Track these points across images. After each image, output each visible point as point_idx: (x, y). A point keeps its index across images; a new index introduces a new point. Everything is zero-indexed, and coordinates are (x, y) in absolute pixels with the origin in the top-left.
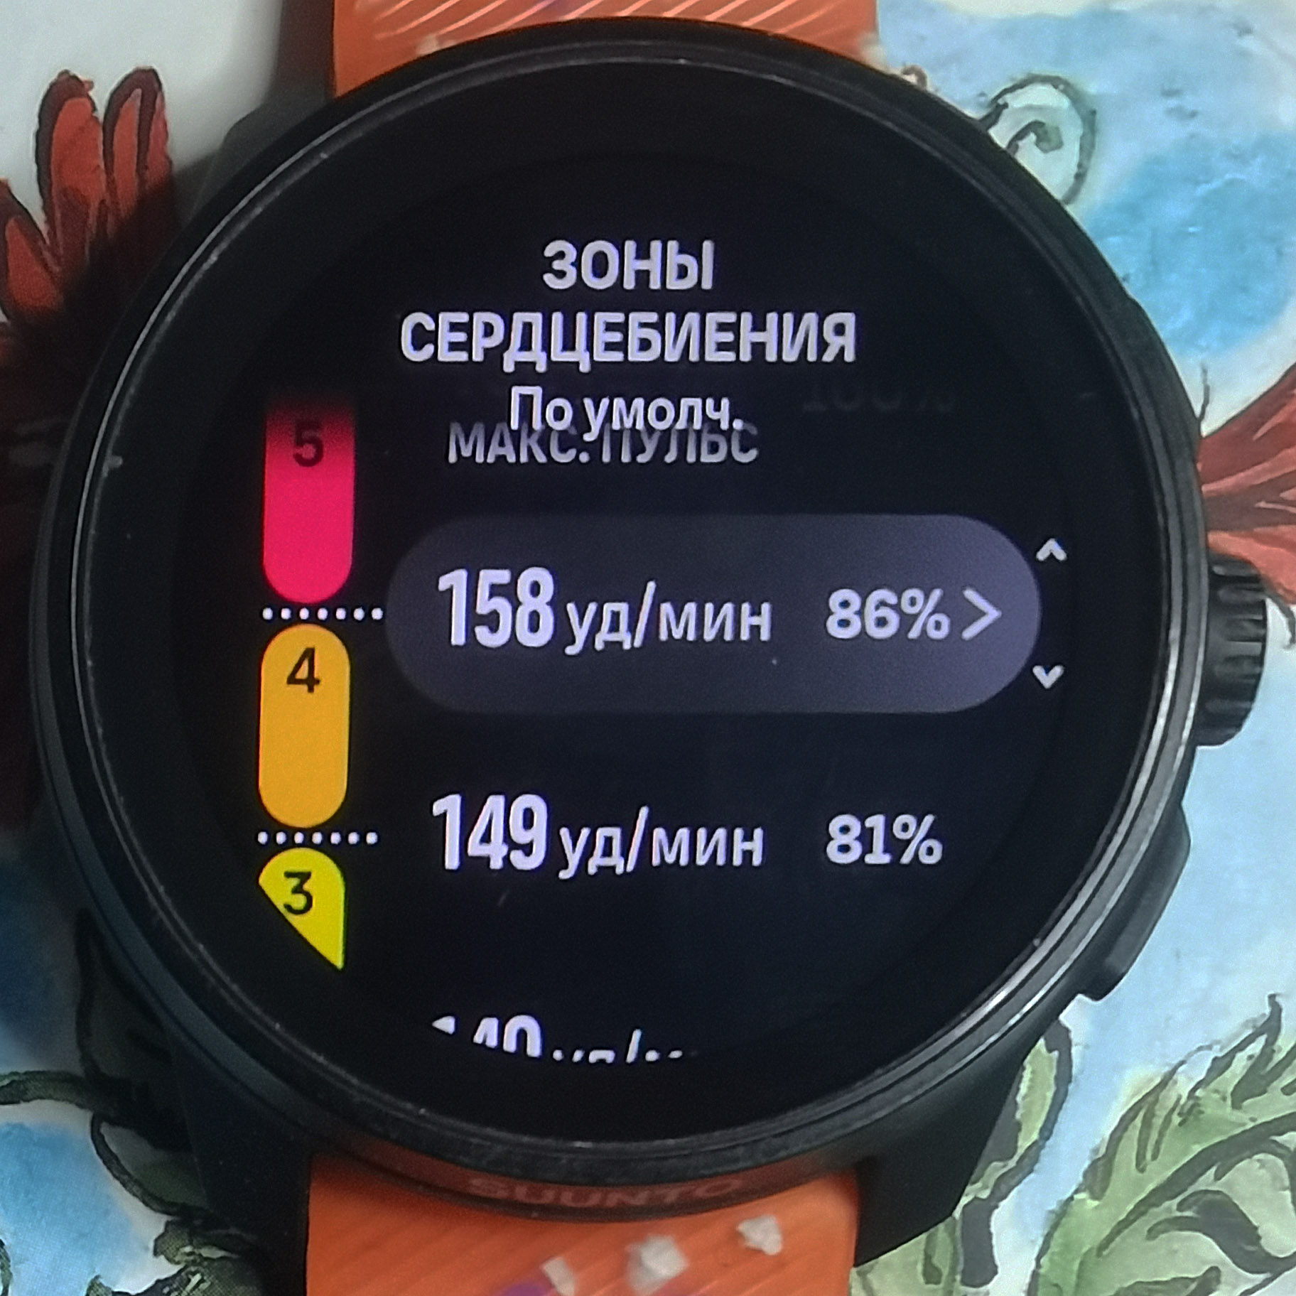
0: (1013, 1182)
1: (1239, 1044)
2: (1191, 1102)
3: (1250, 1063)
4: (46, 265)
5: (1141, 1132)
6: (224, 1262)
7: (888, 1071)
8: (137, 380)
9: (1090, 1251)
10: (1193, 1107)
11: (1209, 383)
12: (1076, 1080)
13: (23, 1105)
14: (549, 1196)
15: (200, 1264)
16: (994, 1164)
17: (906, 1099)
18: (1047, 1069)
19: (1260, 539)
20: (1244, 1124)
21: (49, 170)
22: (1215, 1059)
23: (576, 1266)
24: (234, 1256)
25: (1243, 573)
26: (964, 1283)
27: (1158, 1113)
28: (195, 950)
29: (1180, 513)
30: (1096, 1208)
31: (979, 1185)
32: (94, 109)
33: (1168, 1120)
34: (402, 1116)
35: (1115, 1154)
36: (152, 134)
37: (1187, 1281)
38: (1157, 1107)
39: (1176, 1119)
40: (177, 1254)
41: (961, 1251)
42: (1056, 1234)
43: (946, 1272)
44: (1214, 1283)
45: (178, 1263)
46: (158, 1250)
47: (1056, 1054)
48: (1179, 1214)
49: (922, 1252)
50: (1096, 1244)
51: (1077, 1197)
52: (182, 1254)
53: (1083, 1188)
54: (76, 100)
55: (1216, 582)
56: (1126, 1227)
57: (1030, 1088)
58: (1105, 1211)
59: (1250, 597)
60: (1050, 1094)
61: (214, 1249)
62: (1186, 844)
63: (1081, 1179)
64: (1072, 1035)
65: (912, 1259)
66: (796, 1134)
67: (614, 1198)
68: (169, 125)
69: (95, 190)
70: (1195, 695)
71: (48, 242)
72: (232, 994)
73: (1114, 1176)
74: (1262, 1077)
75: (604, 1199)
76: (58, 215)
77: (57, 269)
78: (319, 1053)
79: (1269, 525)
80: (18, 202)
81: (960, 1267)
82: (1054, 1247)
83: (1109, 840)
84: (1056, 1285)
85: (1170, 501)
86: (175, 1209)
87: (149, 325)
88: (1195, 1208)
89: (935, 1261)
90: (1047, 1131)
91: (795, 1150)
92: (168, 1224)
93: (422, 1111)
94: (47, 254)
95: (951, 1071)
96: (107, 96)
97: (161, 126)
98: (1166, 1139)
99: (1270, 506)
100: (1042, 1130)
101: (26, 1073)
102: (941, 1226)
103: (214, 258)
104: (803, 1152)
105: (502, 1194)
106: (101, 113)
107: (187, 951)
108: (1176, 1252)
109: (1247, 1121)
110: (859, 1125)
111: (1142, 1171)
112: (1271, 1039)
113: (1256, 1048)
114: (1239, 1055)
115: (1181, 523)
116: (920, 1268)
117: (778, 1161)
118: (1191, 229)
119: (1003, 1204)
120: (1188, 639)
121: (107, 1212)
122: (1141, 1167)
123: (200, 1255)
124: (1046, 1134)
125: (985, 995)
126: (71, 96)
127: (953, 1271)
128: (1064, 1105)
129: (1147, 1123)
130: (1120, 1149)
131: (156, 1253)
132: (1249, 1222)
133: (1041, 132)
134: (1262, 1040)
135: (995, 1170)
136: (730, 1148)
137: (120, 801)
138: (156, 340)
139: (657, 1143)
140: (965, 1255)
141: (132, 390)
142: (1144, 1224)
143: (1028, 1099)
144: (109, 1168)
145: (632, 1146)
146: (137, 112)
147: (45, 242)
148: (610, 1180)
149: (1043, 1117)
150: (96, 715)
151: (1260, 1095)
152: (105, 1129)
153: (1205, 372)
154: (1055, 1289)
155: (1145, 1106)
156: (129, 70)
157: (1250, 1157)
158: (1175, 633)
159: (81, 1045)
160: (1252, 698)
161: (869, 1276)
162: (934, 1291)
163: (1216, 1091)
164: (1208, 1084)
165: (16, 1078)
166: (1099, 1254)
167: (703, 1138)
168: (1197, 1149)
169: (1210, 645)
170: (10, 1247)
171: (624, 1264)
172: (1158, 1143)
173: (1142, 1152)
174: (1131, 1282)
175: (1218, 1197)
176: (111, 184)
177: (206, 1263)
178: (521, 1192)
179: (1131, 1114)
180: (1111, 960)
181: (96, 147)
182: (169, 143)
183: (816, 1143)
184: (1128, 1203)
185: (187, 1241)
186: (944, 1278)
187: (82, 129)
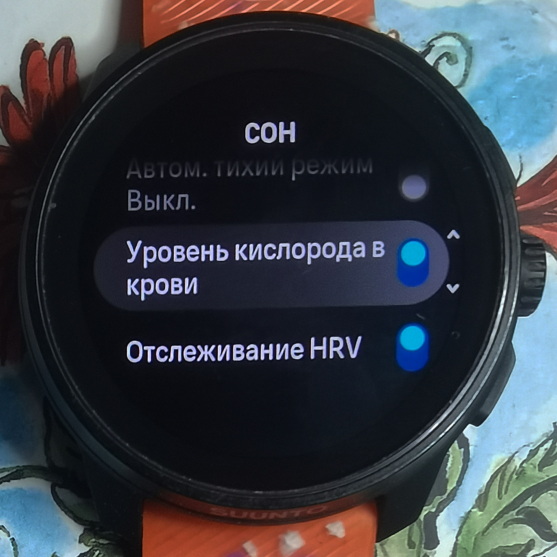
0: (445, 505)
1: (541, 444)
2: (521, 469)
3: (546, 451)
4: (26, 122)
5: (500, 482)
6: (109, 545)
7: (388, 458)
8: (61, 171)
9: (479, 533)
10: (522, 471)
11: (522, 162)
12: (471, 460)
13: (22, 480)
14: (245, 515)
15: (99, 547)
16: (437, 497)
17: (397, 470)
18: (459, 456)
19: (546, 228)
20: (544, 478)
21: (26, 81)
22: (531, 450)
23: (257, 545)
24: (114, 543)
25: (536, 242)
26: (425, 548)
27: (507, 474)
28: (91, 413)
29: (508, 218)
30: (481, 515)
31: (431, 506)
32: (45, 55)
33: (511, 476)
34: (181, 482)
35: (489, 491)
36: (70, 64)
37: (520, 545)
38: (506, 471)
39: (515, 476)
40: (89, 542)
41: (424, 534)
42: (464, 527)
43: (417, 543)
44: (532, 546)
45: (89, 546)
46: (81, 541)
47: (463, 449)
48: (516, 517)
49: (407, 536)
50: (481, 530)
51: (472, 510)
52: (91, 542)
53: (475, 506)
54: (37, 51)
55: (524, 246)
56: (494, 523)
57: (452, 464)
58: (484, 517)
59: (539, 253)
60: (460, 467)
61: (104, 540)
62: (513, 358)
63: (474, 503)
64: (469, 441)
65: (403, 538)
66: (350, 486)
67: (272, 515)
68: (77, 61)
69: (46, 89)
70: (516, 295)
71: (26, 112)
72: (108, 432)
73: (489, 502)
74: (551, 458)
75: (268, 515)
76: (30, 100)
77: (30, 123)
78: (145, 456)
79: (549, 222)
80: (14, 96)
81: (424, 542)
82: (464, 532)
83: (481, 357)
84: (465, 548)
85: (503, 212)
86: (88, 523)
87: (66, 147)
88: (523, 514)
89: (413, 539)
90: (460, 482)
91: (350, 493)
92: (85, 529)
93: (190, 480)
94: (26, 117)
95: (415, 458)
96: (50, 49)
97: (73, 61)
98: (510, 485)
99: (550, 214)
100: (457, 482)
101: (23, 466)
102: (415, 523)
103: (93, 118)
104: (353, 493)
105: (225, 514)
106: (48, 56)
107: (88, 413)
108: (515, 533)
109: (545, 477)
110: (376, 481)
111: (500, 499)
112: (554, 442)
113: (548, 445)
114: (541, 448)
115: (509, 222)
116: (406, 542)
117: (343, 497)
118: (514, 97)
119: (441, 514)
120: (513, 271)
121: (58, 525)
122: (500, 497)
123: (99, 543)
124: (459, 484)
125: (429, 424)
126: (35, 50)
127: (421, 543)
128: (467, 472)
129: (502, 479)
130: (491, 489)
131: (80, 542)
132: (547, 520)
133: (450, 57)
134: (550, 442)
135: (438, 499)
136: (322, 492)
137: (58, 350)
138: (69, 153)
139: (290, 491)
140: (426, 536)
141: (60, 175)
142: (501, 522)
143: (451, 469)
144: (59, 506)
145: (280, 492)
146: (63, 56)
147: (25, 112)
148: (271, 507)
149: (458, 476)
150: (47, 313)
151: (550, 465)
152: (57, 489)
153: (520, 157)
154: (464, 550)
155: (501, 471)
156: (60, 38)
157: (546, 492)
158: (507, 269)
159: (46, 454)
160: (541, 296)
161: (385, 546)
162: (413, 552)
163: (532, 464)
164: (528, 461)
165: (19, 468)
166: (483, 535)
167: (310, 488)
168: (524, 489)
169: (522, 274)
170: (17, 541)
171: (278, 543)
172: (507, 487)
173: (500, 491)
174: (497, 546)
175: (533, 509)
176: (53, 87)
177: (101, 546)
178: (233, 514)
179: (495, 475)
180: (483, 409)
181: (46, 71)
182: (77, 69)
183: (358, 490)
184: (495, 513)
185: (93, 537)
186: (416, 547)
187: (39, 63)
